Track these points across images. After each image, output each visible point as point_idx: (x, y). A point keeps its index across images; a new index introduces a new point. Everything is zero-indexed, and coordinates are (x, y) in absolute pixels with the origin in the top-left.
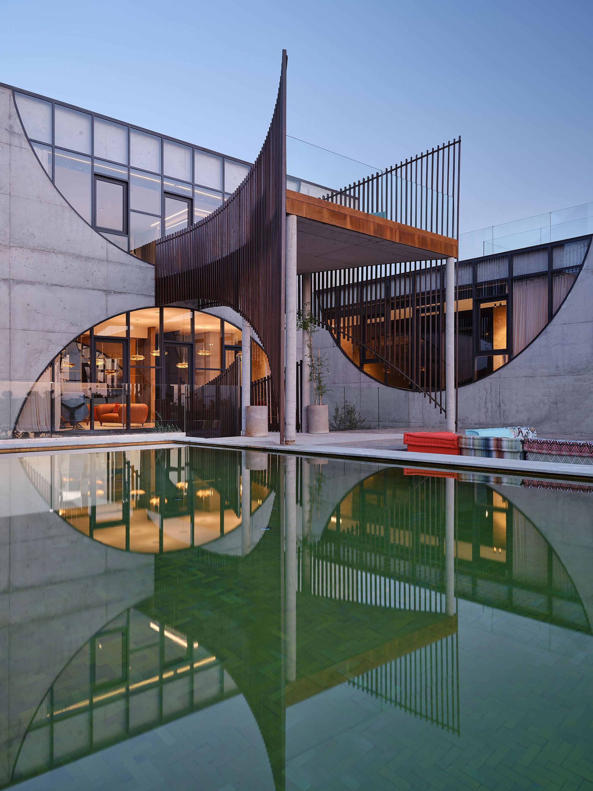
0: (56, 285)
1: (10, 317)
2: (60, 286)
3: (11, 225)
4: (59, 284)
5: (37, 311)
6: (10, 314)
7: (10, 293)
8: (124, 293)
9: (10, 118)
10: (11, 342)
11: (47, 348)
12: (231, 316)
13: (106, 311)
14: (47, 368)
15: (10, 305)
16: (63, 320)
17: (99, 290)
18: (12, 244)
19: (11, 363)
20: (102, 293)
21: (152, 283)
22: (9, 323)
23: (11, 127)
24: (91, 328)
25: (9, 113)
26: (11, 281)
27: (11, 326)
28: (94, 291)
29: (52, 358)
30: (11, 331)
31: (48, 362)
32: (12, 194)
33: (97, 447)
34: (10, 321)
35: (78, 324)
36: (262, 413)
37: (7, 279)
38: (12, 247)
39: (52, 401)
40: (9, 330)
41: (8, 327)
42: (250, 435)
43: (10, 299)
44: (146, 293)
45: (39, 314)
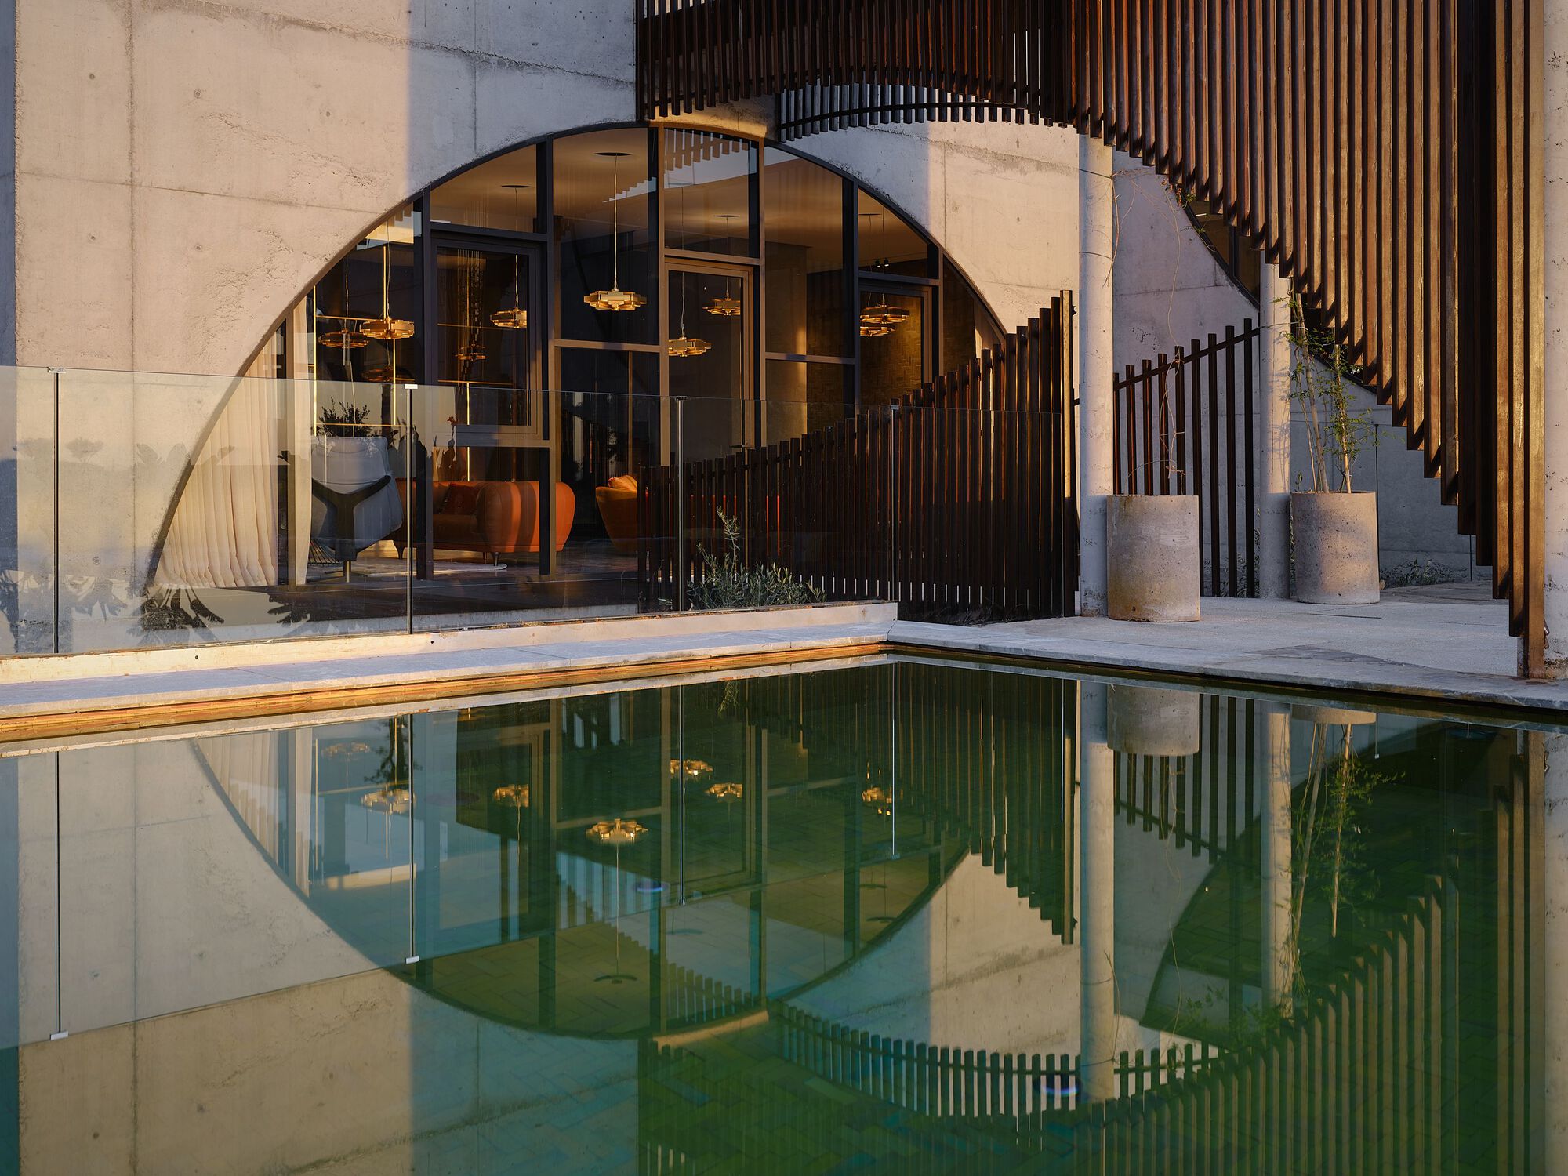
0: (297, 23)
1: (132, 139)
2: (312, 27)
4: (307, 19)
5: (230, 120)
6: (132, 127)
7: (129, 46)
8: (533, 66)
10: (137, 237)
11: (267, 265)
12: (879, 170)
13: (472, 131)
14: (266, 339)
15: (132, 90)
16: (324, 161)
17: (447, 49)
19: (137, 318)
20: (459, 65)
21: (627, 36)
22: (127, 162)
24: (421, 192)
27: (135, 173)
28: (431, 52)
29: (286, 306)
30: (136, 194)
31: (273, 319)
33: (610, 677)
34: (131, 154)
35: (374, 175)
36: (1185, 523)
39: (284, 476)
40: (128, 190)
41: (125, 176)
42: (1136, 614)
43: (131, 69)
44: (605, 73)
45: (236, 130)
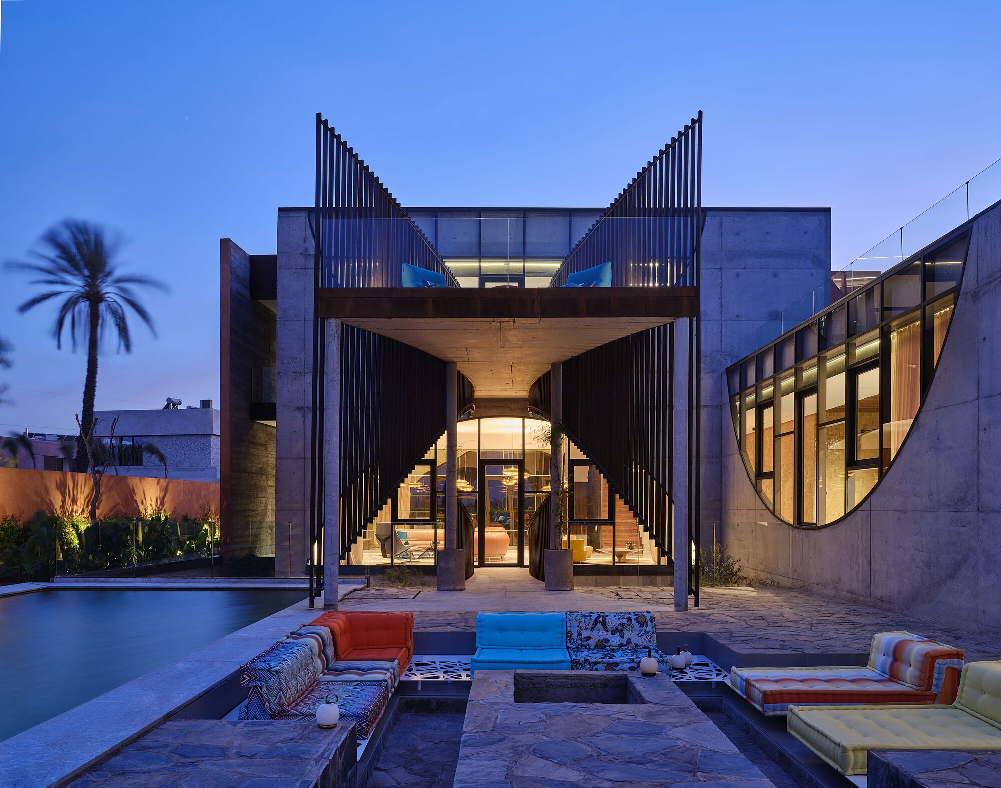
3: (306, 351)
6: (305, 443)
7: (304, 421)
9: (305, 241)
15: (304, 433)
18: (306, 371)
22: (303, 452)
23: (306, 249)
25: (304, 237)
26: (306, 409)
30: (306, 461)
32: (307, 319)
34: (304, 450)
37: (301, 407)
38: (307, 373)
43: (305, 428)
